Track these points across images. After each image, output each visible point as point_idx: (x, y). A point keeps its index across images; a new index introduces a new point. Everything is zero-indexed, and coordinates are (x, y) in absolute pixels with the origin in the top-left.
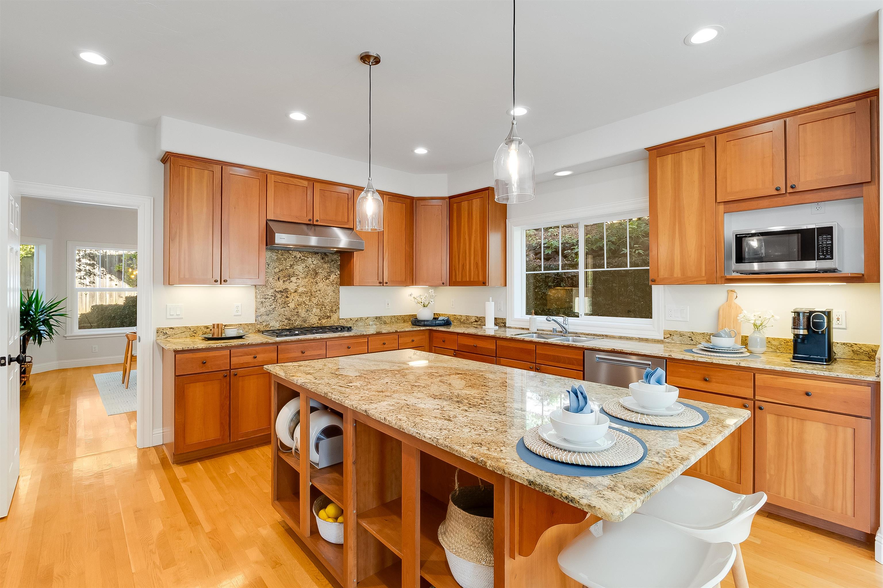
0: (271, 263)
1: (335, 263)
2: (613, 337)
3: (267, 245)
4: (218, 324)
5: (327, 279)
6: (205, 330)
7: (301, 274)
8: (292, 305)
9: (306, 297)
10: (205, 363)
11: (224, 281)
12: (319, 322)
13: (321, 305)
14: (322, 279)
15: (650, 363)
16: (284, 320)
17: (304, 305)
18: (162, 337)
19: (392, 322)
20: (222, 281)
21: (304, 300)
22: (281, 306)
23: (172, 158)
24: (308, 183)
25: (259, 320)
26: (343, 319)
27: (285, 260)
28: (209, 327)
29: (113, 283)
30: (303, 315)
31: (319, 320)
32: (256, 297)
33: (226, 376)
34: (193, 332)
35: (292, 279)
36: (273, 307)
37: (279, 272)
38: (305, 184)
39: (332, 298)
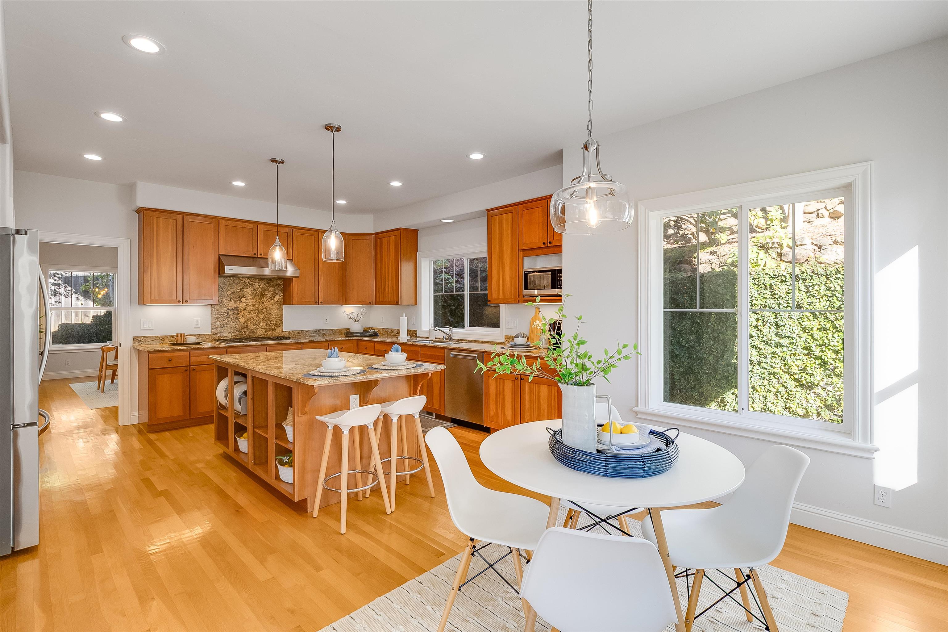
0: (225, 288)
1: (278, 287)
2: (479, 342)
3: (219, 274)
4: (181, 334)
5: (272, 299)
6: (171, 339)
7: (249, 295)
8: (242, 320)
9: (254, 313)
10: (171, 360)
11: (185, 301)
12: (266, 334)
13: (267, 320)
14: (268, 300)
15: (476, 356)
16: (236, 332)
17: (252, 320)
18: (138, 344)
19: (329, 335)
20: (184, 301)
21: (252, 316)
22: (233, 321)
23: (145, 211)
24: (253, 226)
25: (215, 331)
26: (286, 331)
27: (236, 284)
28: (174, 336)
29: (79, 303)
30: (251, 328)
31: (266, 332)
32: (212, 314)
33: (187, 370)
34: (162, 339)
35: (242, 299)
36: (226, 321)
37: (231, 294)
38: (250, 227)
39: (277, 315)
